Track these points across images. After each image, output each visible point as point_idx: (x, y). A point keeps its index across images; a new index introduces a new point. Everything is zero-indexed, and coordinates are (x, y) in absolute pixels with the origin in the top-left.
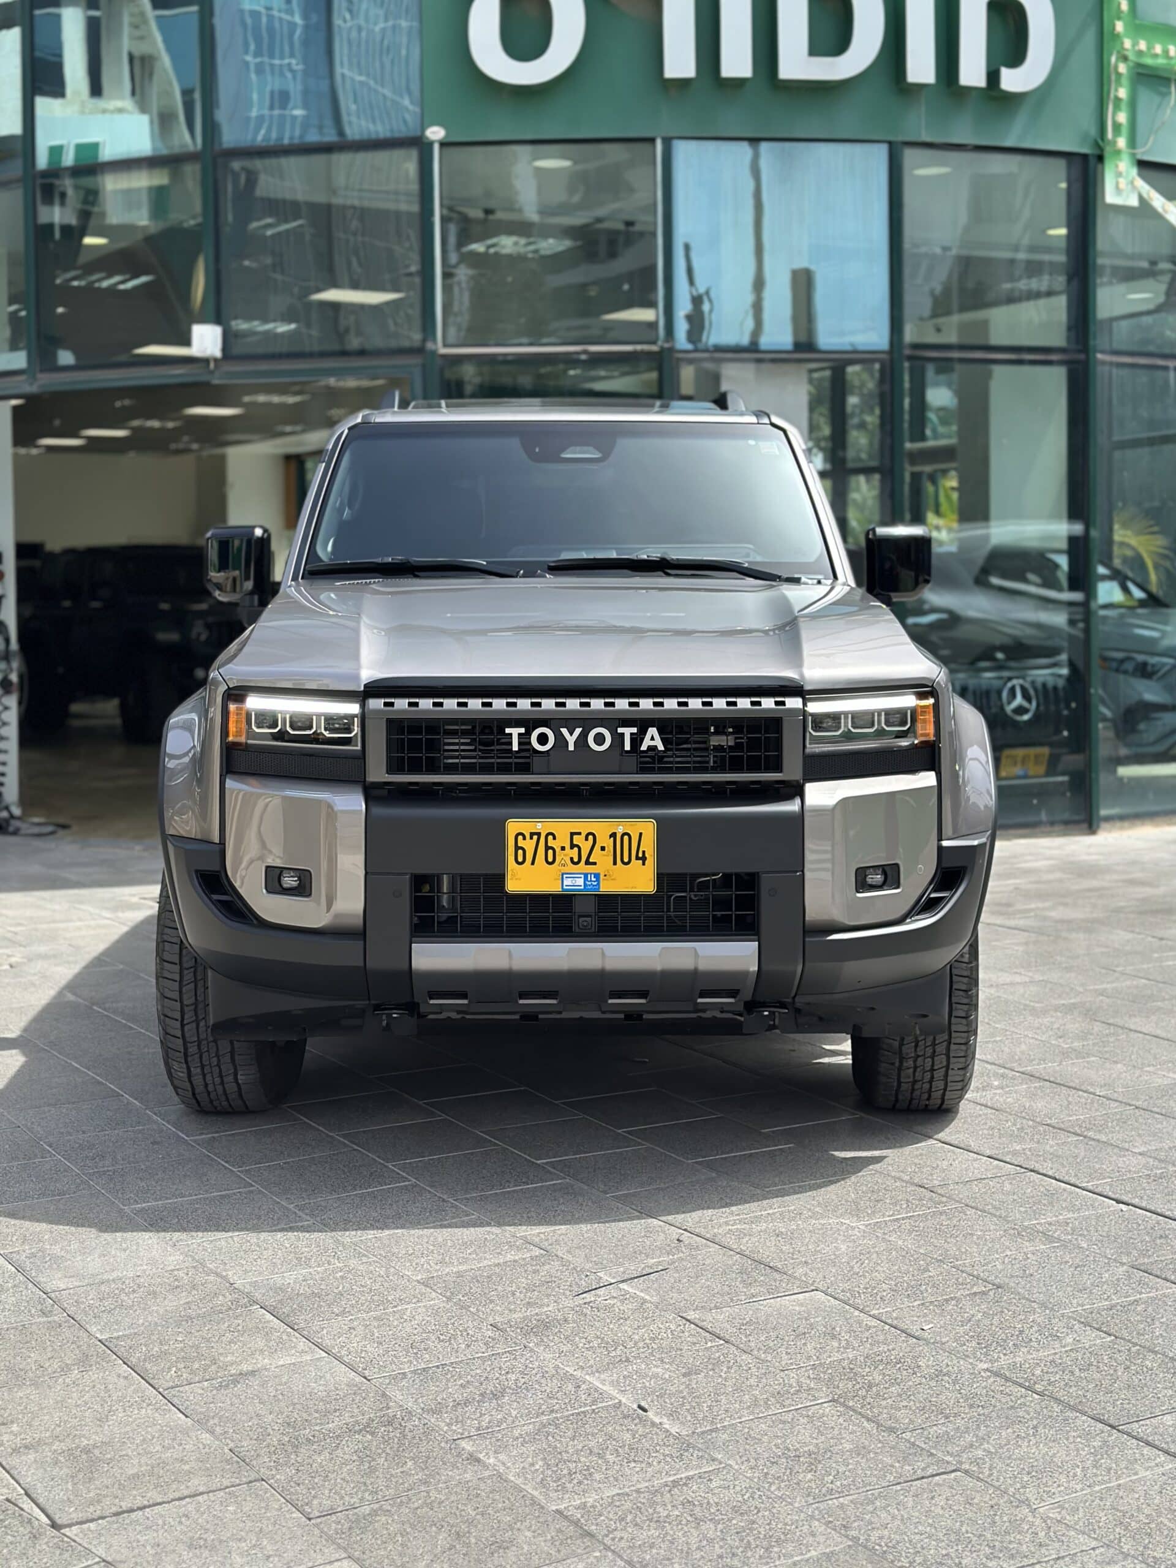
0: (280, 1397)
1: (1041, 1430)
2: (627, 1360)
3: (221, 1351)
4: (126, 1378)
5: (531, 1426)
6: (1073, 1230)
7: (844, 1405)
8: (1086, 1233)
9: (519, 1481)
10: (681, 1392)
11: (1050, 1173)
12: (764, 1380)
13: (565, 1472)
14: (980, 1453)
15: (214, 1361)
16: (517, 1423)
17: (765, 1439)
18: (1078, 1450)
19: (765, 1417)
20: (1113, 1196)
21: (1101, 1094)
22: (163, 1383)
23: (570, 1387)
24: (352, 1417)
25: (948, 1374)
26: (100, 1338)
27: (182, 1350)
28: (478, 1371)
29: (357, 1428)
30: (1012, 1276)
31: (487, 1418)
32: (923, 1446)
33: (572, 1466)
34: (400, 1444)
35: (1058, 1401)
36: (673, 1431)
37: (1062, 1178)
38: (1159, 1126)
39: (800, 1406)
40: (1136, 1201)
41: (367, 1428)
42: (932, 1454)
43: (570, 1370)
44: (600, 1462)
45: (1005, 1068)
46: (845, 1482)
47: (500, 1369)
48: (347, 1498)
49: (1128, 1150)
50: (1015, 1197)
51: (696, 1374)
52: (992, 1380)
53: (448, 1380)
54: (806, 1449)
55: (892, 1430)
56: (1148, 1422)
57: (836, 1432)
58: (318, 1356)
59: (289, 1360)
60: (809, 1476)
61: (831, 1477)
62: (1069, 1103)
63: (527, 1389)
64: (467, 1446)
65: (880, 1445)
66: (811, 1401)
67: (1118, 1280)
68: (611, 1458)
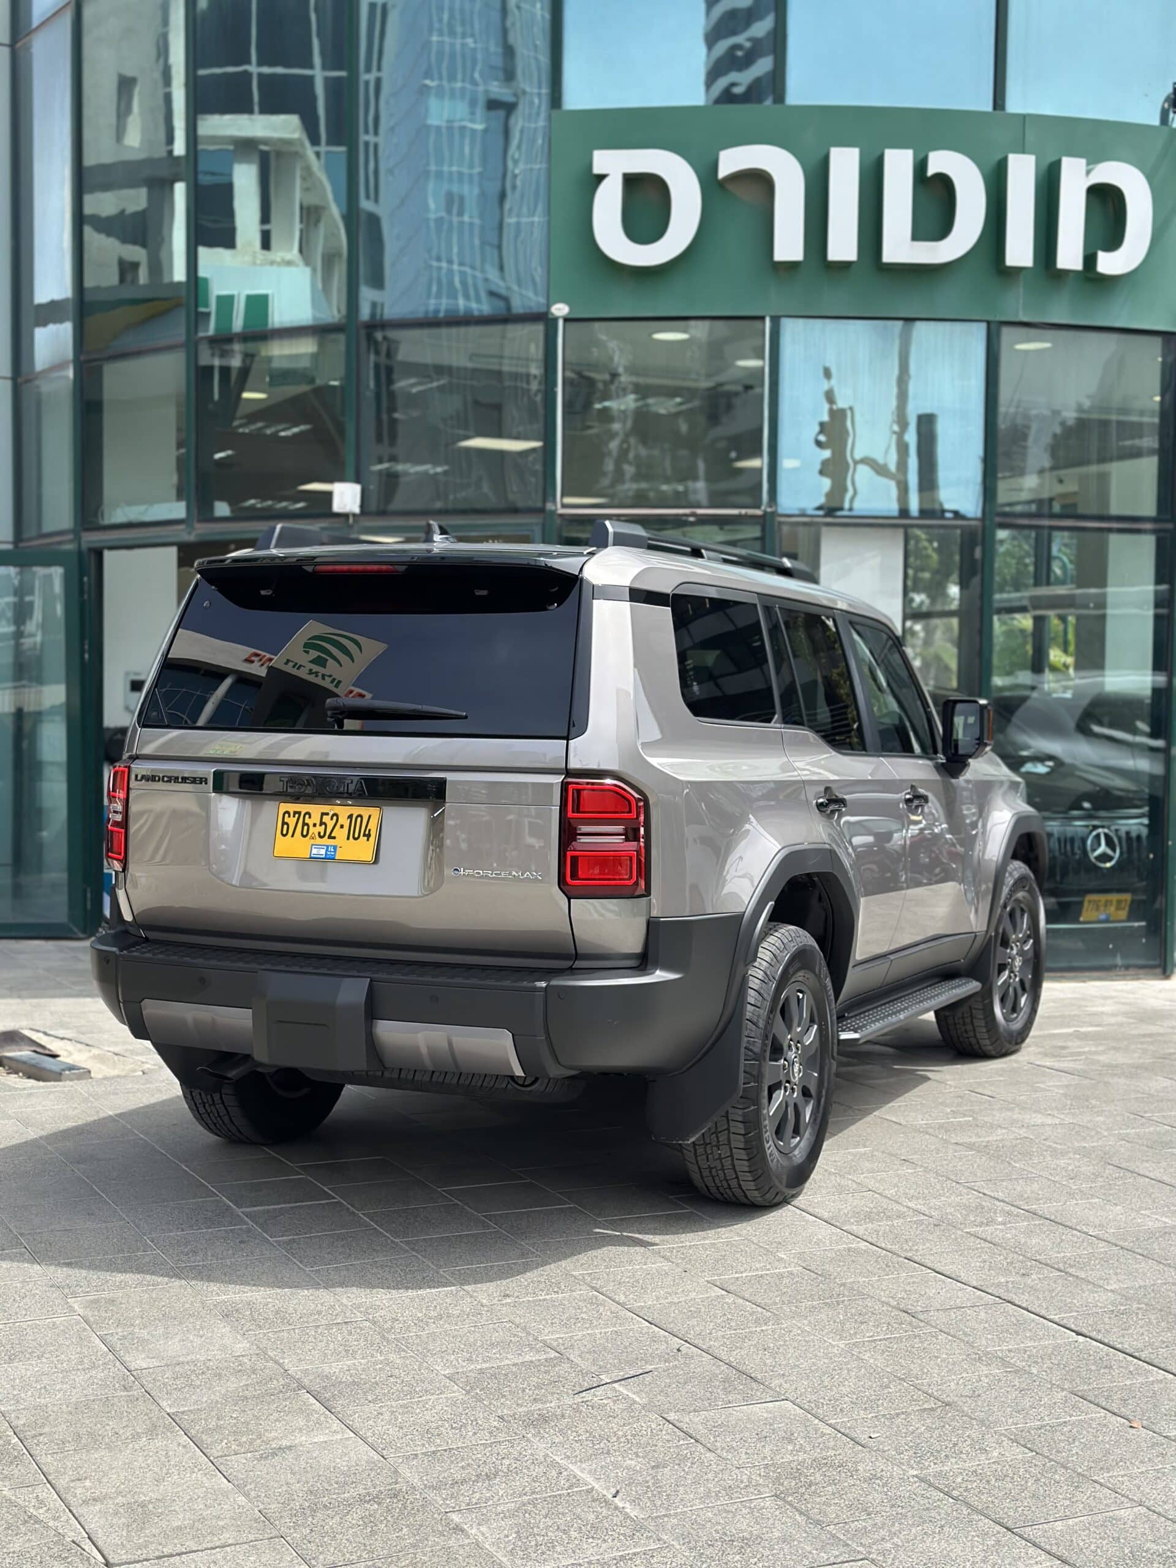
0: (309, 1469)
1: (946, 1529)
2: (608, 1453)
3: (268, 1428)
4: (184, 1447)
5: (513, 1505)
6: (1029, 1357)
7: (783, 1499)
8: (1040, 1360)
9: (493, 1549)
10: (647, 1482)
11: (1024, 1305)
12: (720, 1476)
13: (533, 1543)
14: (888, 1545)
15: (260, 1436)
16: (501, 1501)
17: (709, 1525)
18: (972, 1547)
19: (714, 1507)
20: (1075, 1329)
21: (1093, 1234)
22: (215, 1452)
23: (554, 1473)
24: (365, 1489)
25: (881, 1478)
26: (168, 1410)
27: (235, 1425)
28: (479, 1456)
29: (367, 1498)
30: (962, 1396)
31: (477, 1495)
32: (842, 1537)
33: (540, 1539)
34: (401, 1513)
35: (968, 1505)
36: (632, 1515)
37: (1033, 1310)
38: (1138, 1266)
39: (745, 1499)
40: (1094, 1334)
41: (376, 1499)
42: (847, 1545)
43: (558, 1459)
44: (564, 1537)
45: (1013, 1205)
47: (498, 1454)
49: (1101, 1287)
50: (986, 1325)
51: (663, 1467)
52: (917, 1484)
53: (452, 1462)
54: (741, 1535)
55: (818, 1523)
56: (1041, 1526)
57: (771, 1521)
58: (346, 1436)
59: (322, 1438)
60: (738, 1557)
61: (756, 1560)
62: (1062, 1240)
63: (517, 1474)
64: (456, 1518)
65: (804, 1535)
66: (756, 1495)
67: (1055, 1403)
68: (574, 1534)
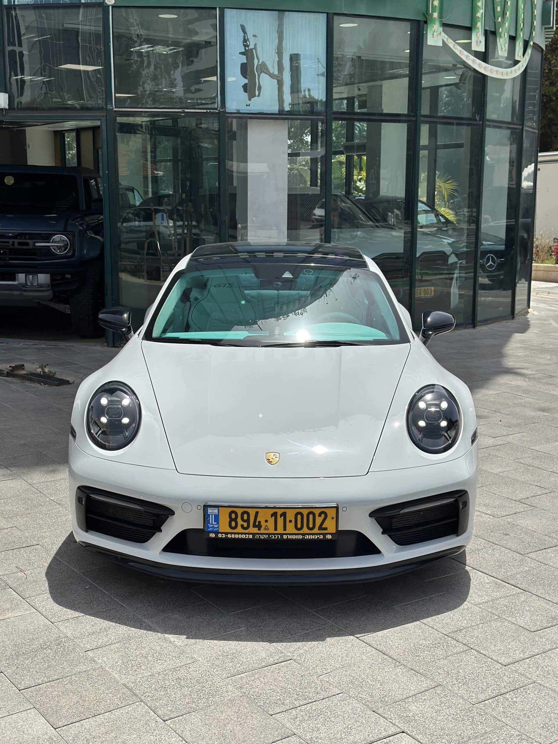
9: (110, 670)
13: (130, 665)
14: (302, 651)
24: (43, 641)
29: (45, 647)
31: (101, 641)
32: (280, 648)
33: (133, 662)
34: (62, 654)
41: (50, 647)
42: (282, 653)
44: (145, 660)
46: (245, 667)
47: (110, 616)
48: (37, 681)
53: (87, 623)
58: (32, 612)
59: (19, 614)
60: (231, 664)
61: (240, 665)
65: (262, 649)
66: (237, 629)
